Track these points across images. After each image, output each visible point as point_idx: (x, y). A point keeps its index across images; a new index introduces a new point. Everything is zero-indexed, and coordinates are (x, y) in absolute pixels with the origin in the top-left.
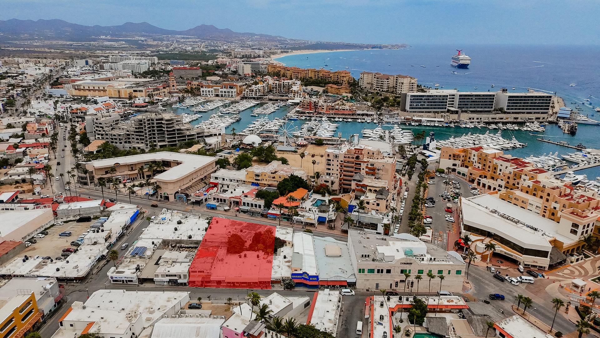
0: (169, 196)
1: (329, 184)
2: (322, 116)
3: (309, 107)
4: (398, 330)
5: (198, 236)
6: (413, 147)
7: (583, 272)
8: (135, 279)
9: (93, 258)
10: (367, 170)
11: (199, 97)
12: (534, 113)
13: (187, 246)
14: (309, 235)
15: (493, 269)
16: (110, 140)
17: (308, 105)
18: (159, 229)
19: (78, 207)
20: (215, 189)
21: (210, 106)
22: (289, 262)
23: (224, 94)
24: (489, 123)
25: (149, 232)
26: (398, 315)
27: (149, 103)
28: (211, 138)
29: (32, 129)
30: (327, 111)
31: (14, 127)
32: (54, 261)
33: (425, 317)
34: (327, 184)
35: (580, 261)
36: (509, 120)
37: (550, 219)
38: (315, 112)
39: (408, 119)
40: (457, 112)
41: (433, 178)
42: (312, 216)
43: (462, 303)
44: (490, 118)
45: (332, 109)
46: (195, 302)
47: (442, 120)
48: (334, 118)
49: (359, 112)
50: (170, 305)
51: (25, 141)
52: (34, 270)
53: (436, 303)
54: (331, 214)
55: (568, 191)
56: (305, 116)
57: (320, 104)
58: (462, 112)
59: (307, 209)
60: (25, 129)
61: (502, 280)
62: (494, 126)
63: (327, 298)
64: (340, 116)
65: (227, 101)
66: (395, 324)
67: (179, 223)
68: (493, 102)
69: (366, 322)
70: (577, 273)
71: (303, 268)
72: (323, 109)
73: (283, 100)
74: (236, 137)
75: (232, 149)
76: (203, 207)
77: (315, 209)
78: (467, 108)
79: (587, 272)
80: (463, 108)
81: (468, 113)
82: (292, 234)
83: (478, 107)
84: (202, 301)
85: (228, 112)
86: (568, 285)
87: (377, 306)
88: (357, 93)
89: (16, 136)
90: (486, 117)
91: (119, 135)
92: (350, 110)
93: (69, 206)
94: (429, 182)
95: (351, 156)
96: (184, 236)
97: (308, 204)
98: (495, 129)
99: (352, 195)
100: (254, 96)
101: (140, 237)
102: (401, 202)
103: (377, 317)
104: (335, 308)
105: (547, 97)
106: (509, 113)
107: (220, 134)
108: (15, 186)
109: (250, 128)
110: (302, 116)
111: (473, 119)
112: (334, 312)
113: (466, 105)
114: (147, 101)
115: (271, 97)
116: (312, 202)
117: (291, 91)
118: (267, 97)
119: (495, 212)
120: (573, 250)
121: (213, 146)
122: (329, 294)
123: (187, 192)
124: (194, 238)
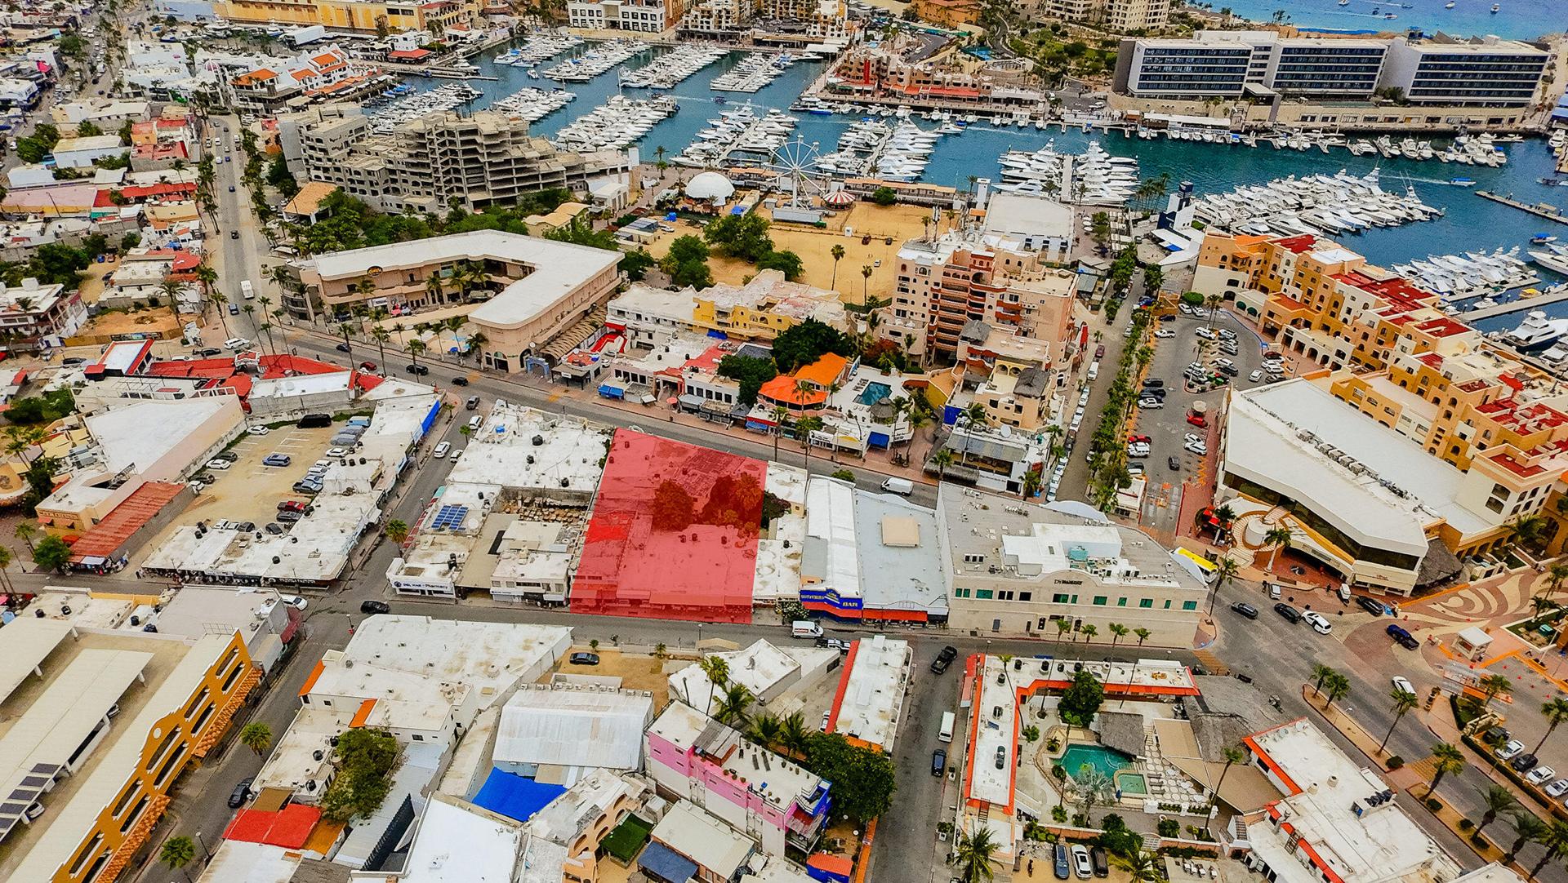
0: (508, 360)
1: (901, 340)
2: (897, 102)
3: (862, 74)
4: (1031, 734)
5: (586, 480)
6: (1131, 216)
7: (1494, 603)
8: (450, 589)
9: (349, 532)
10: (1000, 309)
11: (563, 30)
12: (1488, 105)
13: (558, 503)
14: (847, 485)
15: (1276, 590)
16: (347, 185)
17: (859, 70)
18: (490, 456)
19: (297, 392)
20: (619, 340)
21: (595, 62)
22: (795, 556)
23: (631, 20)
24: (1353, 134)
25: (467, 464)
26: (1036, 701)
27: (434, 50)
28: (603, 179)
29: (146, 141)
30: (909, 87)
31: (99, 133)
32: (265, 537)
33: (1095, 710)
34: (897, 339)
35: (1494, 577)
36: (1415, 125)
37: (1446, 460)
38: (879, 87)
39: (1130, 119)
40: (1269, 100)
41: (1171, 319)
42: (855, 433)
43: (1185, 681)
44: (1361, 118)
45: (925, 82)
46: (584, 648)
47: (1226, 122)
48: (929, 110)
49: (999, 92)
50: (532, 658)
51: (133, 176)
52: (223, 558)
53: (1124, 680)
54: (901, 428)
55: (1507, 392)
56: (852, 103)
57: (892, 68)
58: (1286, 96)
59: (845, 412)
60: (127, 142)
61: (1294, 619)
62: (1365, 146)
63: (877, 658)
64: (947, 105)
65: (641, 47)
66: (1027, 721)
67: (538, 442)
68: (1376, 69)
69: (962, 716)
70: (1479, 606)
71: (828, 578)
72: (901, 80)
73: (792, 45)
74: (667, 173)
75: (659, 212)
76: (590, 392)
77: (863, 411)
78: (1301, 85)
79: (1503, 605)
80: (1290, 85)
81: (1301, 102)
82: (804, 483)
83: (1331, 86)
84: (599, 648)
85: (644, 83)
86: (1448, 638)
87: (989, 681)
88: (998, 24)
89: (110, 164)
90: (1349, 116)
91: (369, 173)
92: (974, 86)
93: (276, 389)
94: (1158, 333)
95: (961, 273)
96: (551, 478)
97: (846, 398)
98: (1367, 154)
99: (959, 375)
100: (713, 30)
101: (451, 477)
102: (1079, 390)
103: (986, 710)
104: (895, 682)
105: (1534, 58)
106: (1417, 104)
107: (625, 169)
108: (135, 316)
109: (703, 141)
110: (842, 102)
111: (1313, 119)
112: (892, 694)
113: (1298, 77)
114: (426, 43)
115: (760, 34)
116: (856, 389)
117: (816, 17)
118: (749, 33)
119: (1309, 438)
120: (1483, 548)
121: (609, 204)
122: (885, 649)
123: (551, 351)
124: (574, 487)
